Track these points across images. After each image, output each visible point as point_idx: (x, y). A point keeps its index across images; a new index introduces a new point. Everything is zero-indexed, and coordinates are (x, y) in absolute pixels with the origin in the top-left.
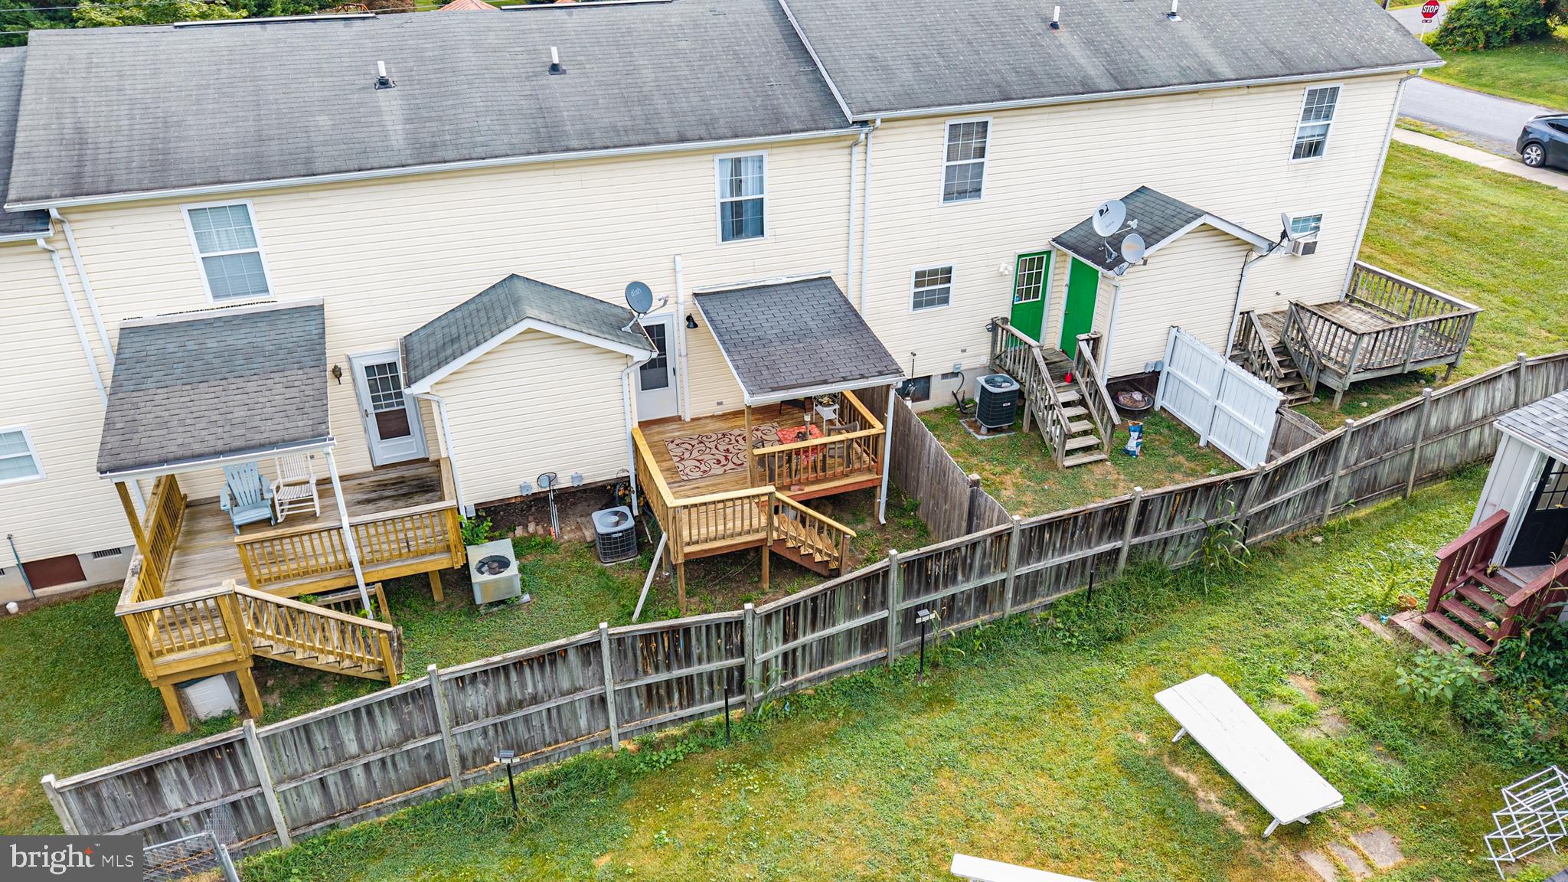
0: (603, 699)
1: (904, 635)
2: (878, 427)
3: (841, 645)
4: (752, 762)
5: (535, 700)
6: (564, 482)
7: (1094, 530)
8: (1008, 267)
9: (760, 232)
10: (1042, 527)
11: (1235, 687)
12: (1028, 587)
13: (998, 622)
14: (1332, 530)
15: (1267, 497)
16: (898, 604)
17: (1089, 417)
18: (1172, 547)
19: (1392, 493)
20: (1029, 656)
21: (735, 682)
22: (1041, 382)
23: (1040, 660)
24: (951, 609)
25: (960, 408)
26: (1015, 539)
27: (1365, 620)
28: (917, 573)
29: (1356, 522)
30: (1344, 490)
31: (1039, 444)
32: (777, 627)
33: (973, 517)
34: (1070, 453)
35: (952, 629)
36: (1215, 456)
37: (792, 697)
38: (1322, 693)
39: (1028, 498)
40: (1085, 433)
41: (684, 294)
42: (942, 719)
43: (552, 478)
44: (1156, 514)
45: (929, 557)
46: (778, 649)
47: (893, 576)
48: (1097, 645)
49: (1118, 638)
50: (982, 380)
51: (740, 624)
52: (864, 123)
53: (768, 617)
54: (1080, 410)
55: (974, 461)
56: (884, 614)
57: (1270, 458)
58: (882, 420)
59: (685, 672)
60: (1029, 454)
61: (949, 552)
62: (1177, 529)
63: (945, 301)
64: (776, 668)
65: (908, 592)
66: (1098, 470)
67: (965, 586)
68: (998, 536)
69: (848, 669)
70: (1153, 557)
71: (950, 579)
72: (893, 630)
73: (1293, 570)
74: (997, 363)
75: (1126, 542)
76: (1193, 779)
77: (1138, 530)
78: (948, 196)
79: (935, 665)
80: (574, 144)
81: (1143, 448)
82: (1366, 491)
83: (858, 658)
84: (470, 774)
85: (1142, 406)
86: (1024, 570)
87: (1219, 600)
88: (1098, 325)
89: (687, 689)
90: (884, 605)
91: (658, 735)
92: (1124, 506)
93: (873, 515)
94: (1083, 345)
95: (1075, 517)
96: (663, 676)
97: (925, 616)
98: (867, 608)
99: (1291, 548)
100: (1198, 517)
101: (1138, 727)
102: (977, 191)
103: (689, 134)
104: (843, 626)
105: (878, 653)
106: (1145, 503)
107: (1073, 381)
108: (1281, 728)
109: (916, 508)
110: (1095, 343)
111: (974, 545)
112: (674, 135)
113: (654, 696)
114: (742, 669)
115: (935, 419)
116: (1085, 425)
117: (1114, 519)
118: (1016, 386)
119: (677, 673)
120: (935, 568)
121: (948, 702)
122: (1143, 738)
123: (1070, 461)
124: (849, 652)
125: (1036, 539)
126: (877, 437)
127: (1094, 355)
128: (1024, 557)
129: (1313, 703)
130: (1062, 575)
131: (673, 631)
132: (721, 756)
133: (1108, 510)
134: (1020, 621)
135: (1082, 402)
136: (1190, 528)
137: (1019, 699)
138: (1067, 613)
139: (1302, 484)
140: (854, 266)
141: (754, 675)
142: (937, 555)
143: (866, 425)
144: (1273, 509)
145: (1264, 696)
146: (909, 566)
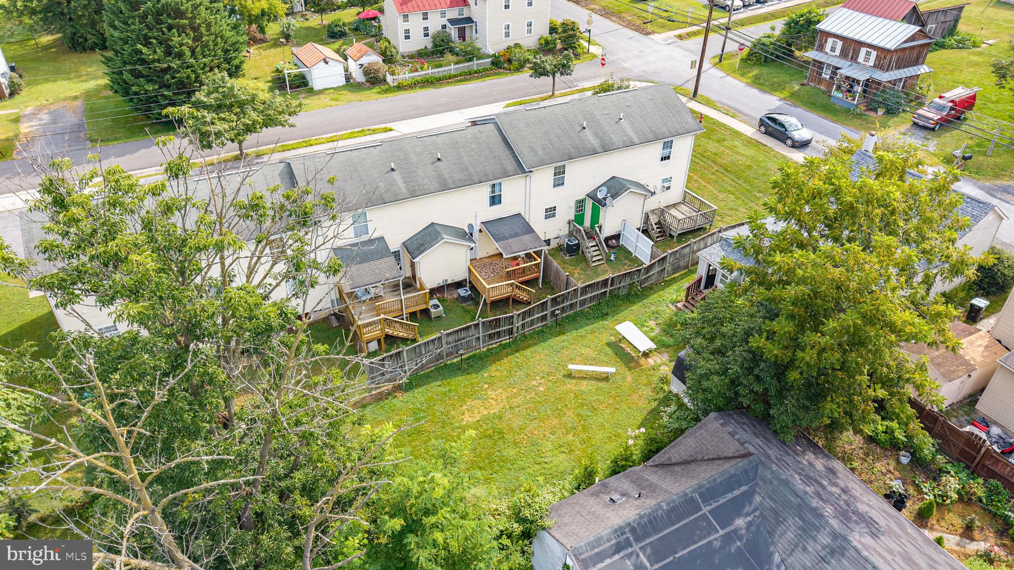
0: (479, 338)
1: (551, 318)
2: (539, 260)
3: (536, 321)
4: (517, 351)
5: (464, 339)
6: (449, 282)
7: (600, 286)
8: (573, 205)
9: (500, 202)
10: (586, 287)
11: (636, 324)
12: (583, 303)
13: (576, 312)
14: (667, 281)
15: (647, 274)
16: (550, 310)
17: (599, 250)
18: (621, 289)
19: (684, 269)
20: (584, 321)
21: (510, 332)
22: (584, 240)
23: (587, 321)
24: (563, 310)
25: (560, 248)
26: (579, 290)
27: (670, 305)
28: (555, 301)
29: (674, 278)
30: (670, 270)
31: (585, 259)
32: (521, 317)
33: (568, 285)
34: (594, 262)
35: (564, 315)
36: (636, 260)
37: (524, 336)
38: (657, 324)
39: (582, 277)
40: (598, 255)
41: (479, 223)
42: (563, 337)
43: (446, 281)
44: (617, 281)
45: (557, 297)
46: (521, 323)
47: (549, 302)
48: (602, 317)
49: (607, 314)
50: (566, 240)
51: (512, 317)
52: (530, 171)
53: (519, 315)
54: (597, 248)
55: (566, 266)
56: (546, 312)
57: (651, 261)
58: (540, 258)
59: (498, 330)
60: (582, 262)
61: (563, 295)
62: (622, 284)
63: (554, 216)
64: (520, 328)
65: (552, 306)
66: (602, 266)
67: (567, 304)
68: (575, 290)
69: (538, 327)
70: (616, 292)
71: (563, 302)
72: (549, 316)
73: (655, 293)
74: (570, 234)
75: (608, 289)
76: (624, 346)
77: (611, 286)
78: (554, 186)
79: (560, 325)
80: (452, 187)
81: (615, 258)
82: (676, 269)
83: (540, 324)
84: (448, 358)
85: (616, 245)
86: (582, 298)
87: (634, 303)
88: (601, 221)
89: (498, 334)
90: (546, 310)
91: (491, 347)
92: (607, 280)
93: (538, 285)
94: (597, 228)
95: (594, 283)
96: (493, 331)
97: (557, 312)
98: (542, 312)
99: (655, 287)
100: (628, 281)
101: (612, 335)
102: (563, 184)
103: (482, 180)
104: (536, 316)
105: (545, 323)
106: (613, 278)
107: (594, 239)
108: (645, 333)
109: (550, 282)
110: (600, 227)
111: (569, 293)
112: (478, 181)
113: (491, 337)
114: (512, 328)
115: (553, 252)
116: (598, 253)
117: (605, 283)
118: (577, 242)
119: (497, 330)
120: (559, 300)
121: (564, 334)
122: (613, 338)
123: (594, 264)
124: (538, 323)
125: (585, 290)
126: (539, 263)
127: (600, 231)
128: (582, 295)
129: (654, 326)
130: (592, 299)
131: (497, 319)
132: (509, 350)
133: (603, 281)
134: (582, 312)
135: (597, 245)
136: (626, 284)
137: (582, 331)
138: (593, 309)
139: (657, 269)
140: (527, 209)
141: (515, 330)
142: (560, 296)
143: (536, 260)
144: (649, 276)
145: (643, 326)
146: (552, 299)
